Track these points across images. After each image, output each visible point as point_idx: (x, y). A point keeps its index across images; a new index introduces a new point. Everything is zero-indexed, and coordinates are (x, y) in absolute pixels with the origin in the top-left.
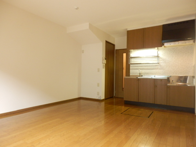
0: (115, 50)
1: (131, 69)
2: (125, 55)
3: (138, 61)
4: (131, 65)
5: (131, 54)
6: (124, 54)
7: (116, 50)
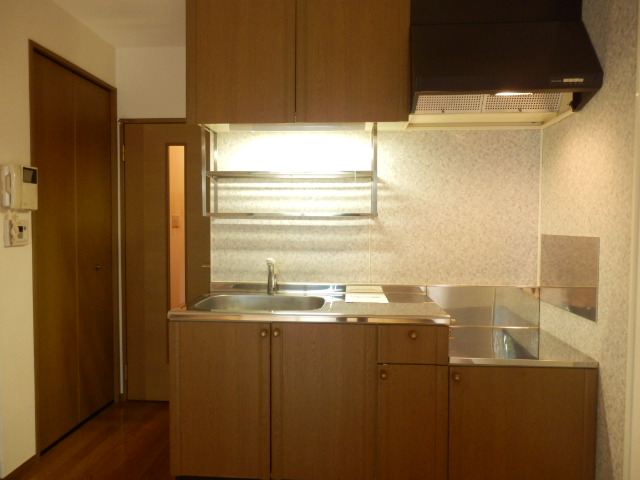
0: (119, 124)
1: (218, 248)
2: (177, 154)
3: (255, 199)
4: (215, 222)
5: (215, 155)
6: (172, 149)
7: (126, 122)
